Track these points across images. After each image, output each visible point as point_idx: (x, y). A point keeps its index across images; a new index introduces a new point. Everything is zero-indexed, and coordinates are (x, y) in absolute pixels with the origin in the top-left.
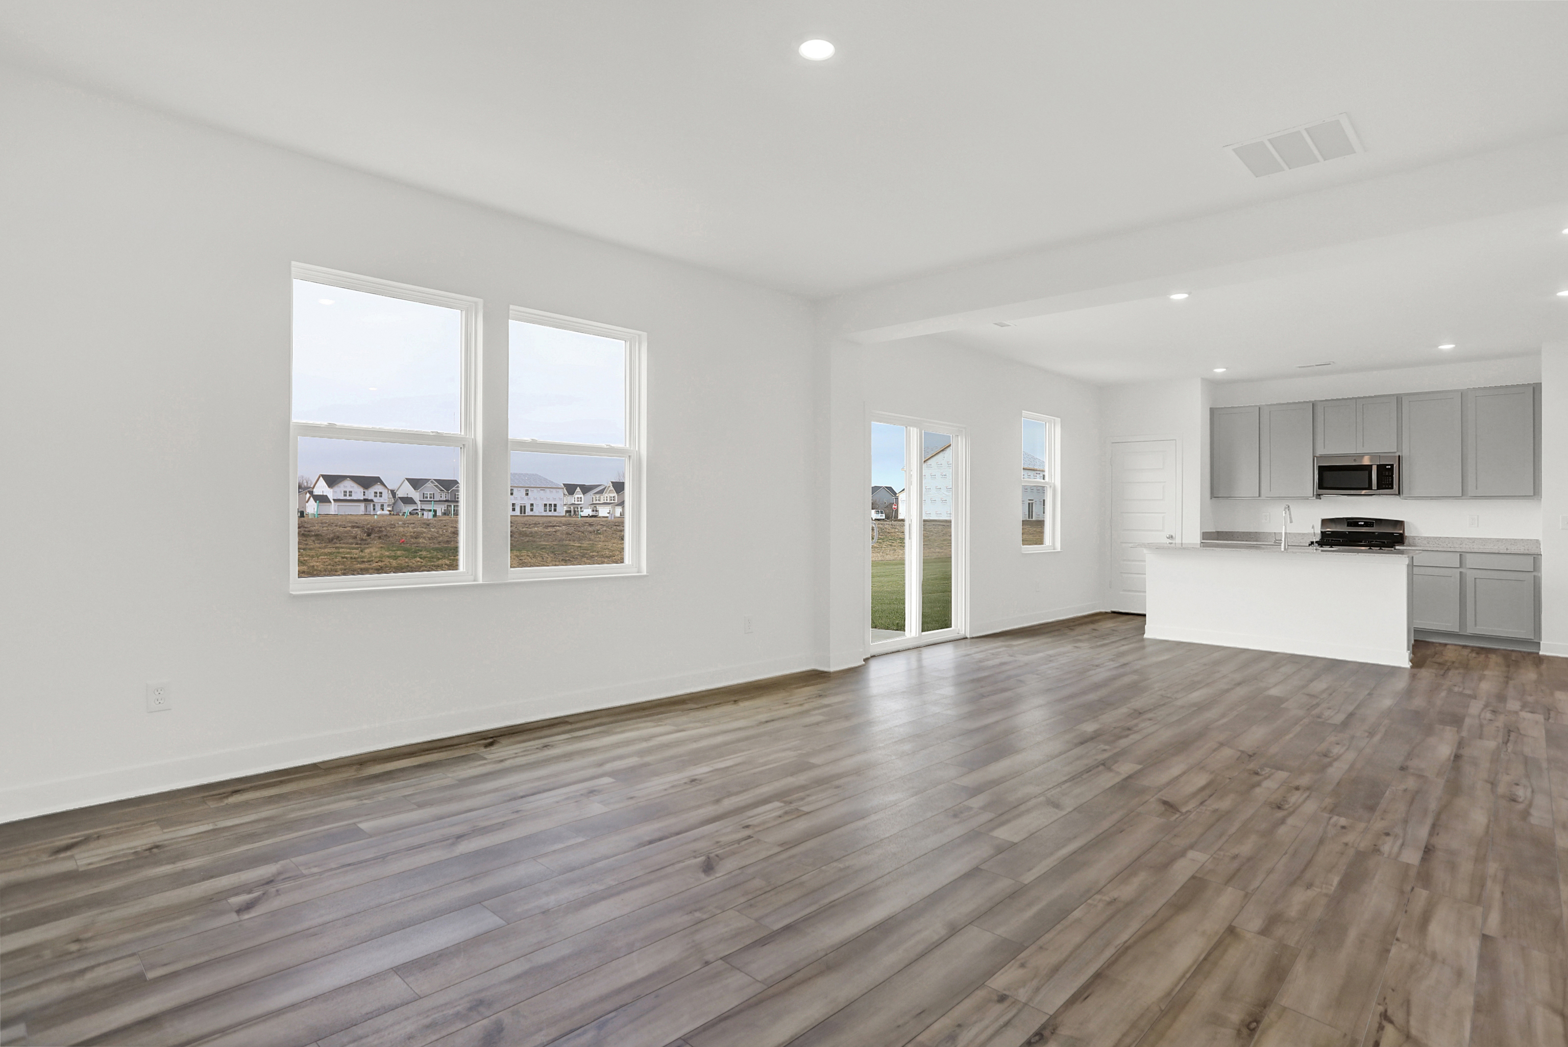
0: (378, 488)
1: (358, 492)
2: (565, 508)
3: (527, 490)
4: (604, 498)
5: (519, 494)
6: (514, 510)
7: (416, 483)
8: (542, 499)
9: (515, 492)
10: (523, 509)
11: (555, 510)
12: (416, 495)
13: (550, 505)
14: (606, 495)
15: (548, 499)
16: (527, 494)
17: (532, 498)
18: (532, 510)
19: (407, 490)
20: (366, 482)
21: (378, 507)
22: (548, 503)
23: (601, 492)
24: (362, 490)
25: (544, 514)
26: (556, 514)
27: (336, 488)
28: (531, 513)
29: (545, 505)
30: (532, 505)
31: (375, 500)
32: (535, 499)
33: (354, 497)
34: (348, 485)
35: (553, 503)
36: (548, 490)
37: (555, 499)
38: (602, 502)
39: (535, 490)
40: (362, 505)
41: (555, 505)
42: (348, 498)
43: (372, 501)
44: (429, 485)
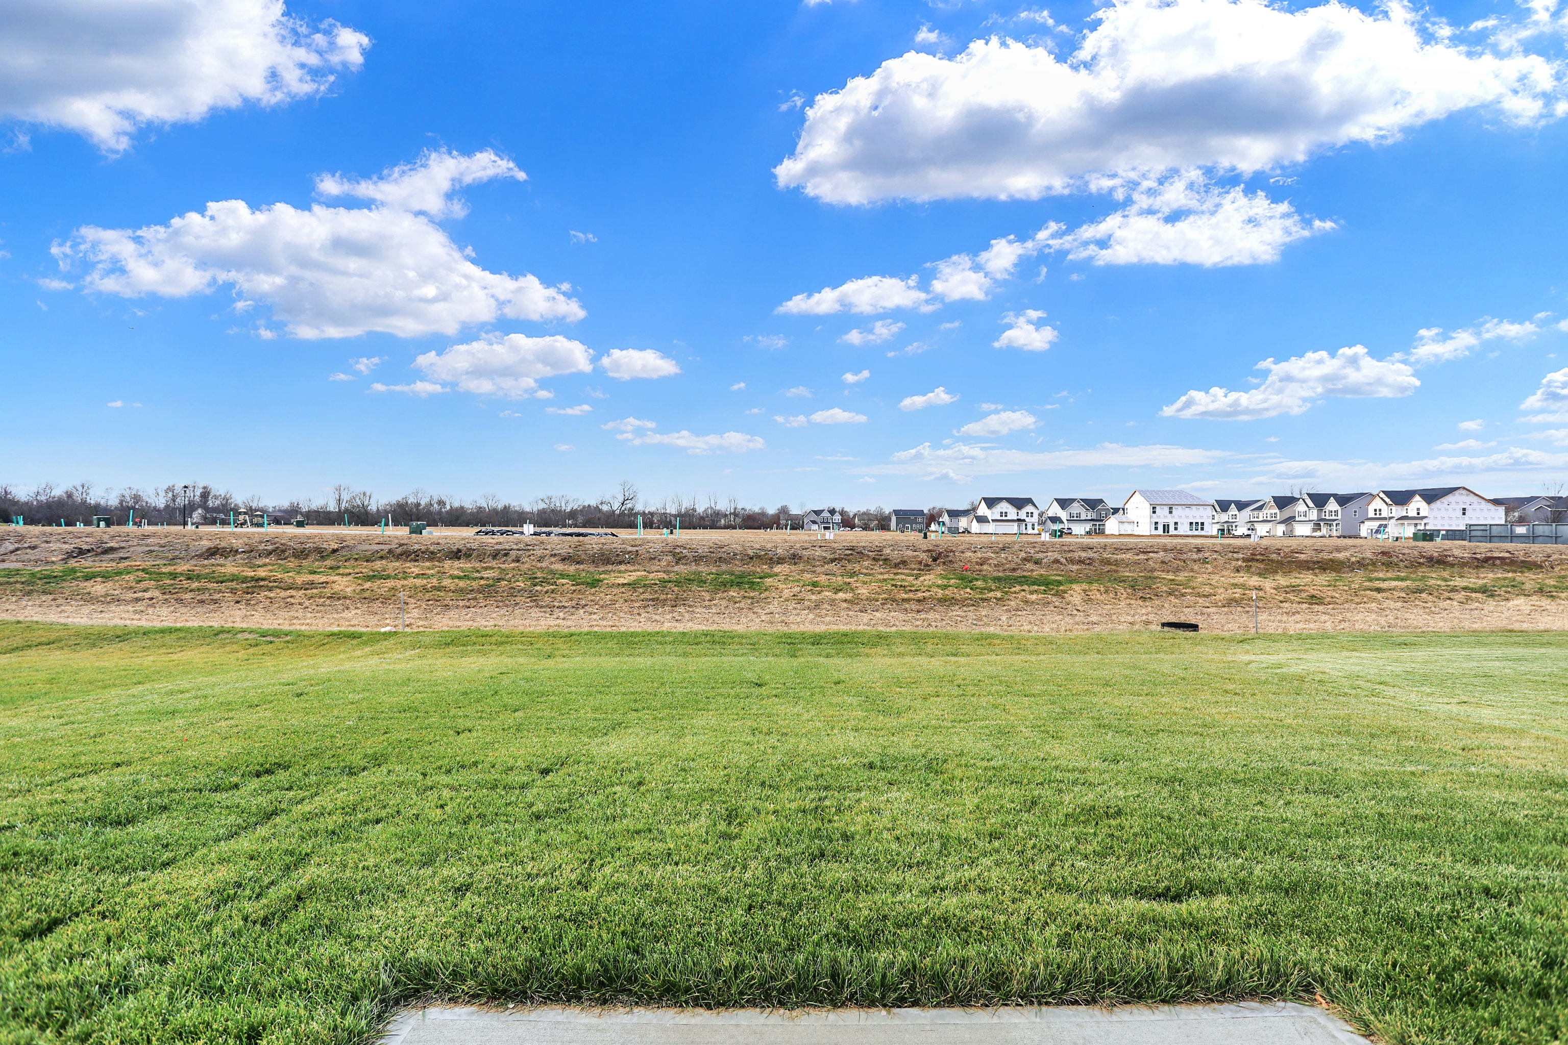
0: (1029, 508)
1: (1012, 513)
2: (1218, 526)
3: (1171, 508)
4: (1262, 515)
5: (1162, 512)
6: (1156, 528)
7: (1064, 503)
8: (1187, 517)
9: (1158, 509)
10: (1166, 528)
11: (1202, 529)
12: (1063, 515)
13: (1197, 523)
14: (1266, 511)
15: (1194, 517)
16: (1171, 512)
17: (1176, 516)
18: (1176, 529)
19: (1055, 510)
20: (1019, 503)
21: (1030, 527)
22: (1194, 521)
23: (1260, 508)
24: (1015, 510)
25: (1190, 533)
26: (1203, 533)
27: (994, 510)
28: (1175, 533)
29: (1191, 523)
30: (1176, 523)
31: (1027, 519)
32: (1180, 517)
33: (1009, 518)
34: (1004, 506)
35: (1200, 521)
36: (1194, 508)
37: (1202, 517)
38: (1261, 519)
39: (1180, 507)
40: (1016, 524)
41: (1202, 524)
42: (1004, 518)
43: (1024, 520)
44: (1075, 504)
